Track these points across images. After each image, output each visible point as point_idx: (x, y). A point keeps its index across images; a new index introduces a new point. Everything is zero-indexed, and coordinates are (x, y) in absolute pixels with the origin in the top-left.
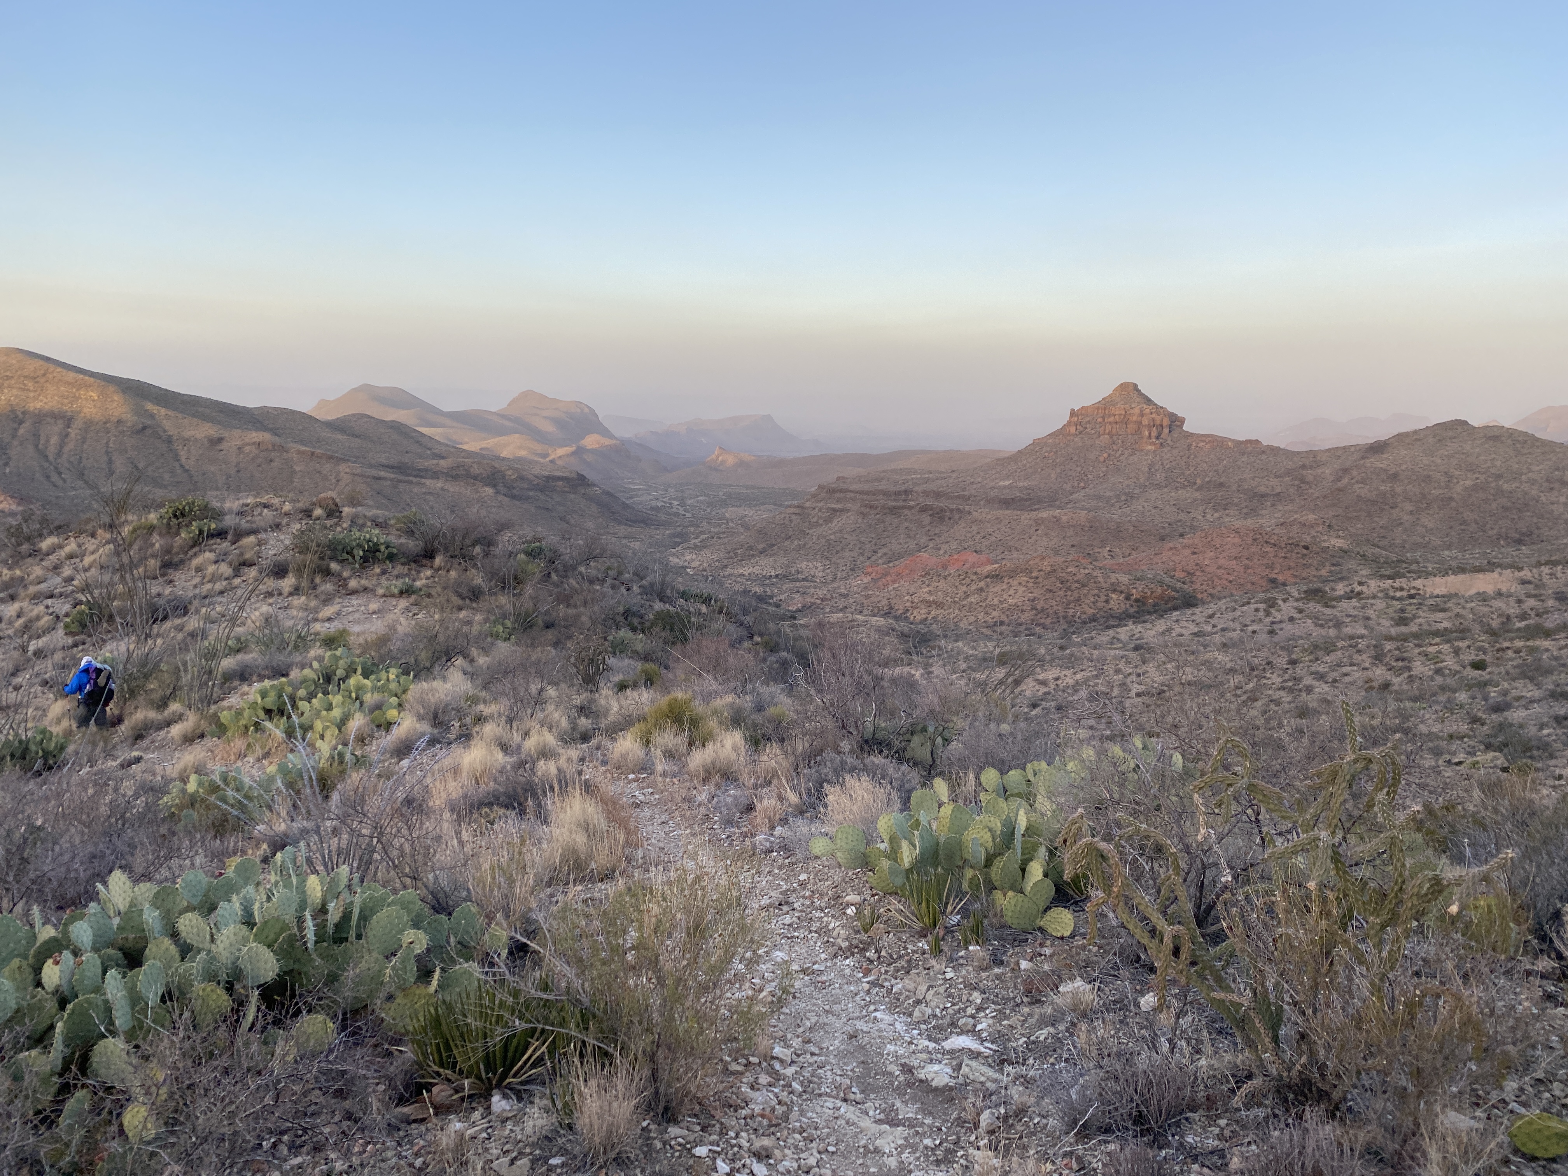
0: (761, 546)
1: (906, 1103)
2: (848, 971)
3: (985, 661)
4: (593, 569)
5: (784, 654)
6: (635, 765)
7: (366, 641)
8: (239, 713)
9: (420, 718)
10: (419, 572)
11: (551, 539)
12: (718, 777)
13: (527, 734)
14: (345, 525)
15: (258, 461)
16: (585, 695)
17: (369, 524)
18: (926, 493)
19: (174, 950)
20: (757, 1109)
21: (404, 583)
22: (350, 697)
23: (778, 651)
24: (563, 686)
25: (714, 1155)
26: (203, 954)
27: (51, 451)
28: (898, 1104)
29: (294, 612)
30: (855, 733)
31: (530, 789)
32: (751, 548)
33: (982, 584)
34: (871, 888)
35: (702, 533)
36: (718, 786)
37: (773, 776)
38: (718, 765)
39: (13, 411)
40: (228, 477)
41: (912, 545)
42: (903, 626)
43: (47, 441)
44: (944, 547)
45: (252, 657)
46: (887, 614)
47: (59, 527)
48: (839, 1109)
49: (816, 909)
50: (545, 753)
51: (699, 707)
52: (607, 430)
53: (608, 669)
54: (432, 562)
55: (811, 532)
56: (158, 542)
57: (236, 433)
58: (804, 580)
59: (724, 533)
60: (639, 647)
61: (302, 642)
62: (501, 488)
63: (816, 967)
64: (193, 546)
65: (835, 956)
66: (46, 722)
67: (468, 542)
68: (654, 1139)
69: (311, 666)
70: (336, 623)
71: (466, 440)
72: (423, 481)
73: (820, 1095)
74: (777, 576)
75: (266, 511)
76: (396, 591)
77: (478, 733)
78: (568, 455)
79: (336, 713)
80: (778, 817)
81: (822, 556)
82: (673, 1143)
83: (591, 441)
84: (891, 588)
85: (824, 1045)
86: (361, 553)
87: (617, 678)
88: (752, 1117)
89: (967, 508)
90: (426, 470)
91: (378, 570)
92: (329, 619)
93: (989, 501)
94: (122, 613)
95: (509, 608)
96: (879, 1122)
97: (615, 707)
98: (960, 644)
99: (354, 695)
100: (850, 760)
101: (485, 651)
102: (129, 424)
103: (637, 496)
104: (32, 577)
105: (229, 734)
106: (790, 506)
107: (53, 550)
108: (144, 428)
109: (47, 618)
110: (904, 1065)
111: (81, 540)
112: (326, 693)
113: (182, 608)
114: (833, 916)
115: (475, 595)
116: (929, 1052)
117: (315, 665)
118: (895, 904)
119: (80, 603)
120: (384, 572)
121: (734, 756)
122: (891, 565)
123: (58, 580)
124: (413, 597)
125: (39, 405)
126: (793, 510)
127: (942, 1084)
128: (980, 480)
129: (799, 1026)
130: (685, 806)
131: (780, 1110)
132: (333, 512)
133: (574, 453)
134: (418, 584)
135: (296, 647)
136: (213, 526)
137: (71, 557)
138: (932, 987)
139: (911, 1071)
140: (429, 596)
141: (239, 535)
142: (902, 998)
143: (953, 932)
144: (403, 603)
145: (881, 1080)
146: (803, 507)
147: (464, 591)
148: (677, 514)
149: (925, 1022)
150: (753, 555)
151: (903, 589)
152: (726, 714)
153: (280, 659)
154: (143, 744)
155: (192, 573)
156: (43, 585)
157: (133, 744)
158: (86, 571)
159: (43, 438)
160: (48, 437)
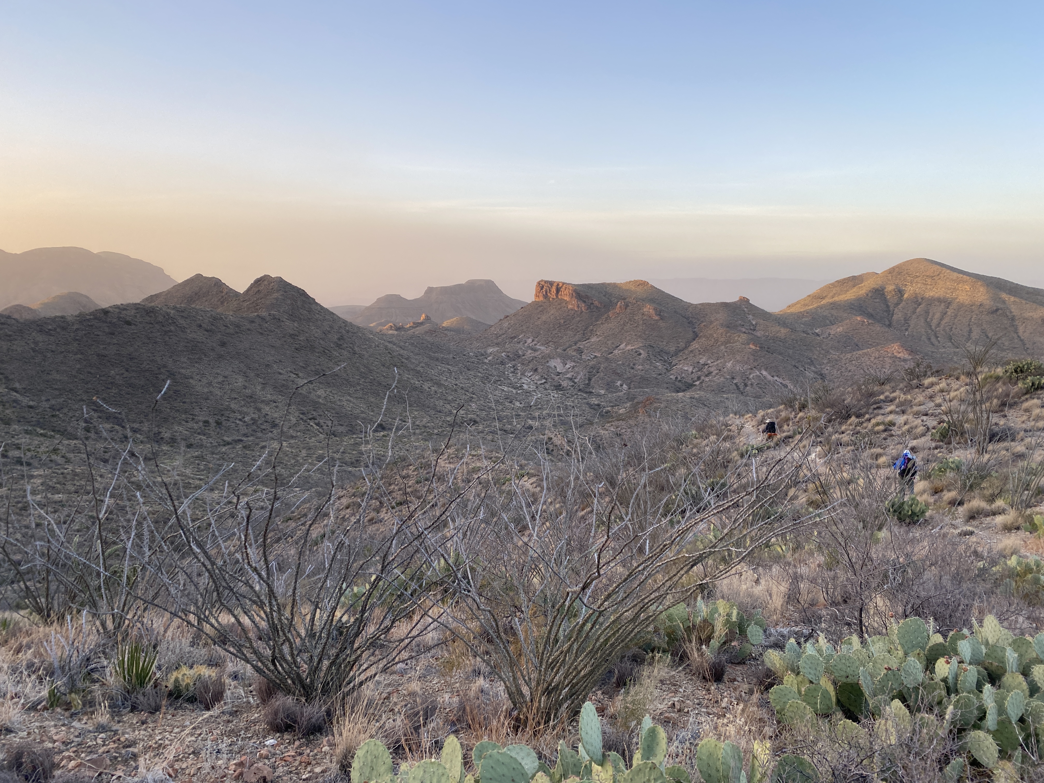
19: (1026, 686)
27: (934, 323)
39: (916, 297)
43: (933, 316)
47: (937, 372)
56: (1001, 388)
64: (1026, 394)
102: (987, 307)
104: (917, 401)
105: (1039, 532)
107: (932, 385)
108: (997, 310)
109: (922, 428)
111: (949, 381)
113: (1012, 436)
119: (943, 422)
123: (932, 405)
125: (932, 293)
136: (1043, 381)
137: (942, 391)
154: (975, 523)
155: (1021, 412)
156: (922, 407)
157: (968, 521)
158: (950, 401)
159: (931, 314)
160: (934, 314)
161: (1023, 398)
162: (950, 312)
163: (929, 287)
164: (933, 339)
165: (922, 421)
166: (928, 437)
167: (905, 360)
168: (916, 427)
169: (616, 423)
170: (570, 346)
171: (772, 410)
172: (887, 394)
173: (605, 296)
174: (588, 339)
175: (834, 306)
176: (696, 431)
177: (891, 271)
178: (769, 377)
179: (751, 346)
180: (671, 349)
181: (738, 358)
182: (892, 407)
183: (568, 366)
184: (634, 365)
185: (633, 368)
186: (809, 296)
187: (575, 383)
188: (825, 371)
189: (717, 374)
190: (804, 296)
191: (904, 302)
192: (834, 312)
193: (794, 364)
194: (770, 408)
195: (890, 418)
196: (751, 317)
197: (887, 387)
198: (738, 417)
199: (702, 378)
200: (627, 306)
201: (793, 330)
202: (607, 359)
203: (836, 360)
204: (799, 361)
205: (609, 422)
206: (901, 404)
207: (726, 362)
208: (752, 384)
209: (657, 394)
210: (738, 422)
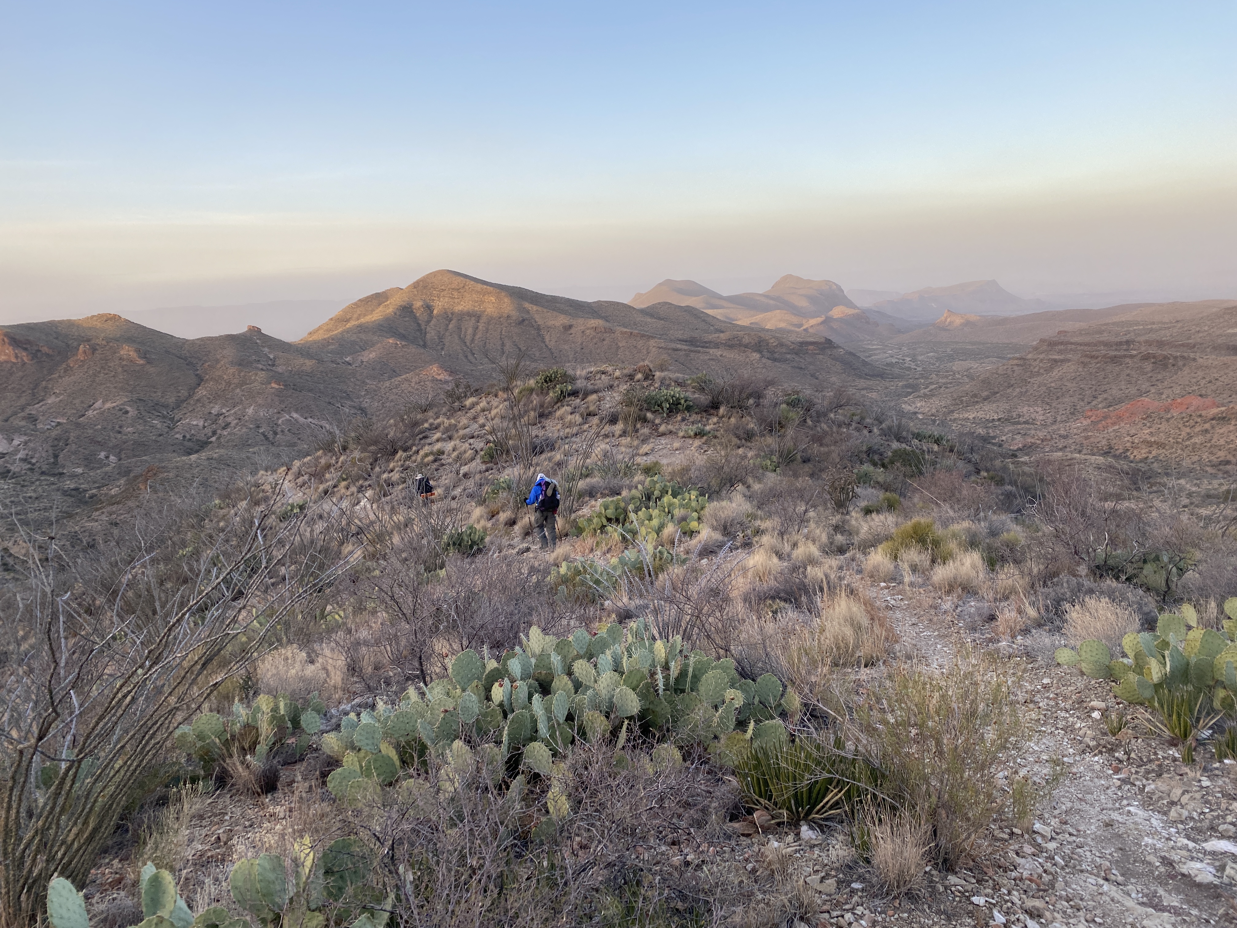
0: (985, 394)
1: (1169, 892)
2: (1097, 767)
3: (1209, 498)
4: (839, 416)
5: (1009, 488)
6: (885, 576)
7: (674, 471)
8: (590, 520)
9: (714, 529)
10: (708, 420)
11: (807, 392)
12: (960, 590)
13: (795, 545)
14: (656, 385)
15: (595, 341)
16: (838, 517)
17: (673, 384)
18: (1149, 343)
19: (570, 685)
20: (1026, 874)
21: (697, 428)
22: (664, 511)
23: (1002, 485)
24: (820, 508)
25: (991, 906)
26: (591, 690)
27: (468, 338)
28: (1161, 892)
29: (623, 449)
30: (1087, 559)
31: (803, 588)
32: (975, 396)
33: (1207, 426)
34: (1115, 697)
35: (932, 383)
36: (960, 597)
37: (1011, 593)
38: (959, 580)
39: (446, 313)
40: (576, 353)
41: (1133, 390)
42: (1123, 465)
43: (466, 332)
44: (1166, 392)
45: (595, 480)
46: (1106, 454)
47: (477, 390)
48: (1102, 886)
49: (1061, 710)
50: (812, 561)
51: (939, 531)
52: (852, 303)
53: (856, 496)
54: (718, 412)
55: (1032, 380)
56: (535, 399)
57: (581, 321)
58: (1025, 423)
59: (951, 383)
60: (881, 479)
61: (629, 471)
62: (765, 353)
63: (1065, 759)
64: (557, 403)
65: (1084, 752)
66: (471, 521)
67: (744, 395)
68: (937, 883)
69: (636, 487)
70: (651, 456)
71: (740, 317)
72: (707, 350)
73: (1082, 871)
74: (999, 420)
75: (603, 376)
76: (692, 434)
77: (757, 542)
78: (818, 325)
79: (655, 522)
80: (1018, 627)
81: (1043, 402)
82: (953, 889)
83: (837, 312)
84: (1110, 430)
85: (1081, 828)
86: (668, 406)
87: (863, 504)
88: (1021, 879)
89: (1192, 355)
90: (710, 342)
91: (679, 418)
92: (647, 454)
93: (1216, 348)
94: (516, 448)
95: (775, 446)
96: (1142, 904)
97: (865, 528)
98: (1182, 482)
99: (666, 510)
100: (1087, 583)
101: (759, 480)
102: (514, 318)
103: (875, 354)
104: (461, 424)
105: (584, 534)
106: (1013, 358)
107: (473, 405)
108: (523, 320)
109: (470, 452)
110: (1163, 858)
111: (488, 399)
112: (648, 508)
113: (551, 446)
114: (1078, 718)
115: (749, 436)
116: (1189, 850)
117: (640, 487)
118: (1142, 715)
119: (488, 442)
120: (683, 420)
121: (973, 574)
122: (1111, 409)
123: (476, 426)
124: (705, 438)
125: (460, 307)
126: (1016, 362)
127: (1206, 881)
128: (1206, 328)
129: (1055, 808)
130: (933, 612)
131: (1046, 878)
132: (649, 376)
133: (823, 323)
134: (708, 428)
135: (625, 474)
136: (570, 388)
137: (483, 410)
138: (1187, 791)
139: (1171, 864)
140: (715, 437)
141: (586, 394)
142: (1155, 798)
143: (1204, 744)
144: (697, 442)
145: (1140, 868)
146: (1025, 359)
147: (741, 432)
148: (909, 369)
149: (1182, 822)
150: (977, 402)
151: (1123, 431)
152: (964, 537)
153: (615, 482)
154: (530, 539)
155: (556, 421)
156: (468, 430)
157: (524, 538)
158: (492, 420)
159: (463, 330)
160: (466, 329)
161: (556, 407)
162: (481, 326)
163: (456, 301)
164: (470, 357)
165: (470, 444)
166: (478, 460)
167: (446, 382)
168: (465, 452)
169: (109, 509)
170: (15, 413)
171: (309, 458)
172: (431, 421)
173: (57, 338)
174: (42, 400)
175: (362, 329)
176: (220, 499)
177: (416, 285)
178: (302, 420)
179: (273, 385)
180: (170, 400)
181: (260, 402)
182: (438, 435)
183: (16, 442)
184: (121, 427)
185: (120, 432)
186: (331, 319)
187: (34, 464)
188: (364, 405)
189: (237, 424)
190: (326, 320)
191: (434, 319)
192: (363, 336)
193: (327, 400)
194: (305, 457)
195: (438, 446)
196: (266, 350)
197: (430, 413)
198: (270, 473)
199: (219, 432)
200: (94, 350)
201: (320, 361)
202: (78, 425)
203: (375, 391)
204: (333, 397)
205: (97, 510)
206: (447, 430)
207: (245, 408)
208: (282, 431)
209: (161, 461)
210: (270, 479)
